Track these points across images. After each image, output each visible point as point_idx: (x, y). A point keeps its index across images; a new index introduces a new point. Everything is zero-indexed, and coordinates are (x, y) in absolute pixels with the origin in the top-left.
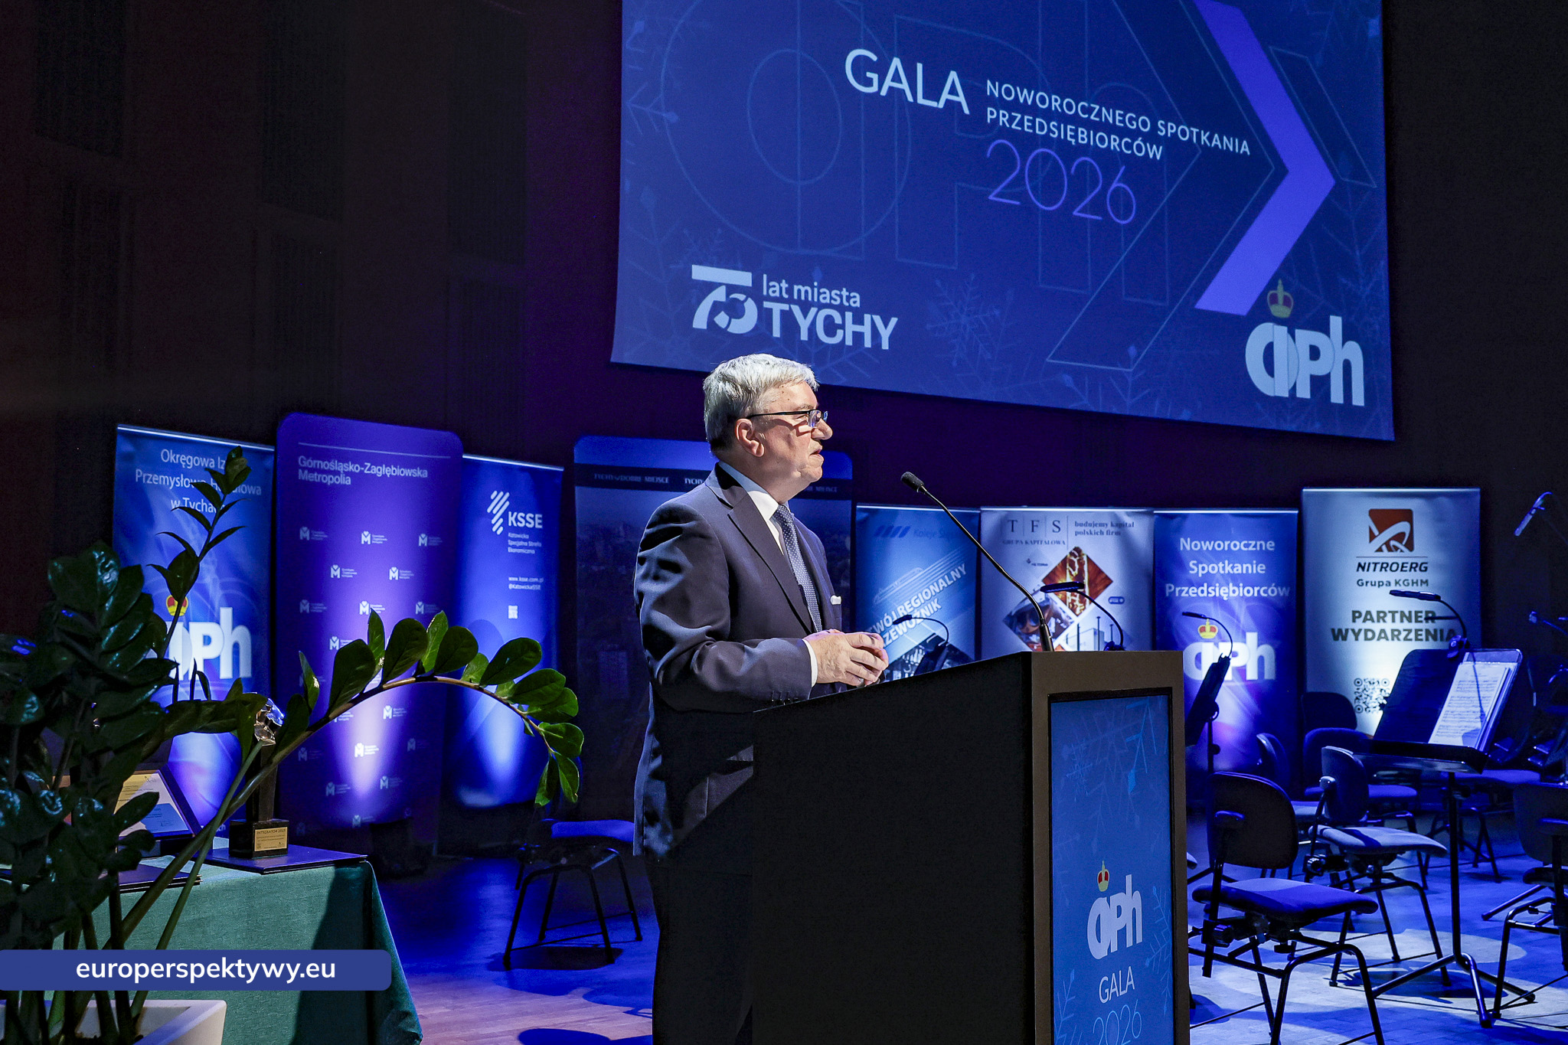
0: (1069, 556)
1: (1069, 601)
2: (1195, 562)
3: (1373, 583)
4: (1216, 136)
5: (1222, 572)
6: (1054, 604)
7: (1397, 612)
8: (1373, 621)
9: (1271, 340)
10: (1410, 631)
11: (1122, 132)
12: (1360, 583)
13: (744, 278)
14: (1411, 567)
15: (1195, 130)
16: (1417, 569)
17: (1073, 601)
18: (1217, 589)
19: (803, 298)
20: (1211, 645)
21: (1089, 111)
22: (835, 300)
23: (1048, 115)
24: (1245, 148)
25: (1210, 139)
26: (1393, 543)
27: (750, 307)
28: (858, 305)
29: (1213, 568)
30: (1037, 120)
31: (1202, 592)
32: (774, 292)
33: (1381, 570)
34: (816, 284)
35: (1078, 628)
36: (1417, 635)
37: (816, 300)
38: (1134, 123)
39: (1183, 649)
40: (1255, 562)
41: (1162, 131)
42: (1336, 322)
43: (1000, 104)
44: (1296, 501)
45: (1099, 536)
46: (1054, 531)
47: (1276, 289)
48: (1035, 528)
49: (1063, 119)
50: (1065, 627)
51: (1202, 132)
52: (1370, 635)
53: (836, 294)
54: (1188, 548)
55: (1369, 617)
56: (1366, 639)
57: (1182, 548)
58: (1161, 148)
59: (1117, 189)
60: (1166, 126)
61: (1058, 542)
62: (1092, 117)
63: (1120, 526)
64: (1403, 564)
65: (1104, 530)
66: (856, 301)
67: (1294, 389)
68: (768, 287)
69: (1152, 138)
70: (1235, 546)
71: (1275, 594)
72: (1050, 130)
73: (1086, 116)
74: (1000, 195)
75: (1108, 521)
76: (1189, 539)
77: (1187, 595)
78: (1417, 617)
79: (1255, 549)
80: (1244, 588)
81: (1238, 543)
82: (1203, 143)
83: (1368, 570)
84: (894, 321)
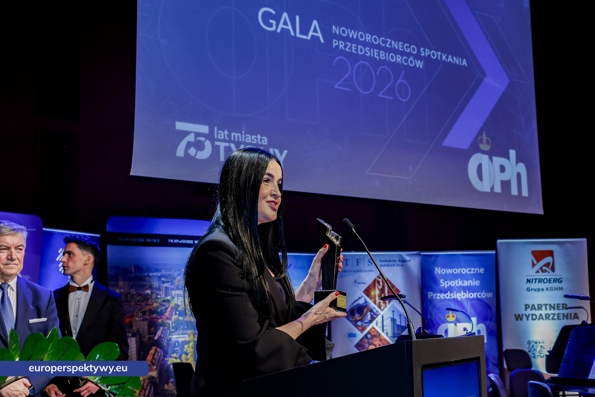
0: (377, 278)
1: (377, 302)
2: (443, 280)
3: (535, 289)
4: (450, 56)
5: (457, 285)
6: (370, 304)
7: (548, 305)
8: (536, 310)
9: (480, 162)
10: (554, 314)
11: (403, 54)
12: (528, 290)
13: (204, 129)
14: (554, 281)
15: (439, 53)
16: (557, 281)
17: (380, 302)
18: (455, 294)
19: (236, 140)
20: (453, 325)
21: (385, 42)
22: (254, 141)
23: (365, 44)
24: (465, 63)
25: (447, 58)
26: (544, 268)
27: (208, 145)
28: (266, 143)
29: (453, 283)
30: (359, 47)
31: (447, 296)
32: (221, 136)
33: (539, 283)
34: (243, 132)
35: (383, 317)
36: (558, 317)
37: (243, 140)
38: (409, 49)
39: (438, 327)
40: (474, 279)
41: (422, 53)
42: (512, 153)
43: (339, 37)
44: (494, 247)
45: (393, 267)
46: (368, 265)
47: (482, 136)
48: (359, 264)
49: (372, 46)
50: (375, 317)
51: (443, 55)
52: (534, 317)
53: (254, 138)
54: (439, 273)
55: (533, 308)
56: (533, 319)
57: (436, 273)
58: (422, 62)
59: (401, 83)
60: (424, 51)
61: (371, 271)
62: (387, 46)
63: (404, 261)
64: (550, 279)
65: (395, 263)
66: (265, 141)
67: (492, 188)
68: (218, 134)
69: (418, 57)
70: (464, 271)
71: (485, 296)
72: (365, 52)
73: (384, 45)
74: (340, 85)
75: (397, 259)
76: (440, 268)
77: (439, 298)
78: (558, 307)
79: (473, 273)
80: (469, 293)
81: (465, 269)
82: (443, 60)
83: (532, 282)
84: (285, 152)
